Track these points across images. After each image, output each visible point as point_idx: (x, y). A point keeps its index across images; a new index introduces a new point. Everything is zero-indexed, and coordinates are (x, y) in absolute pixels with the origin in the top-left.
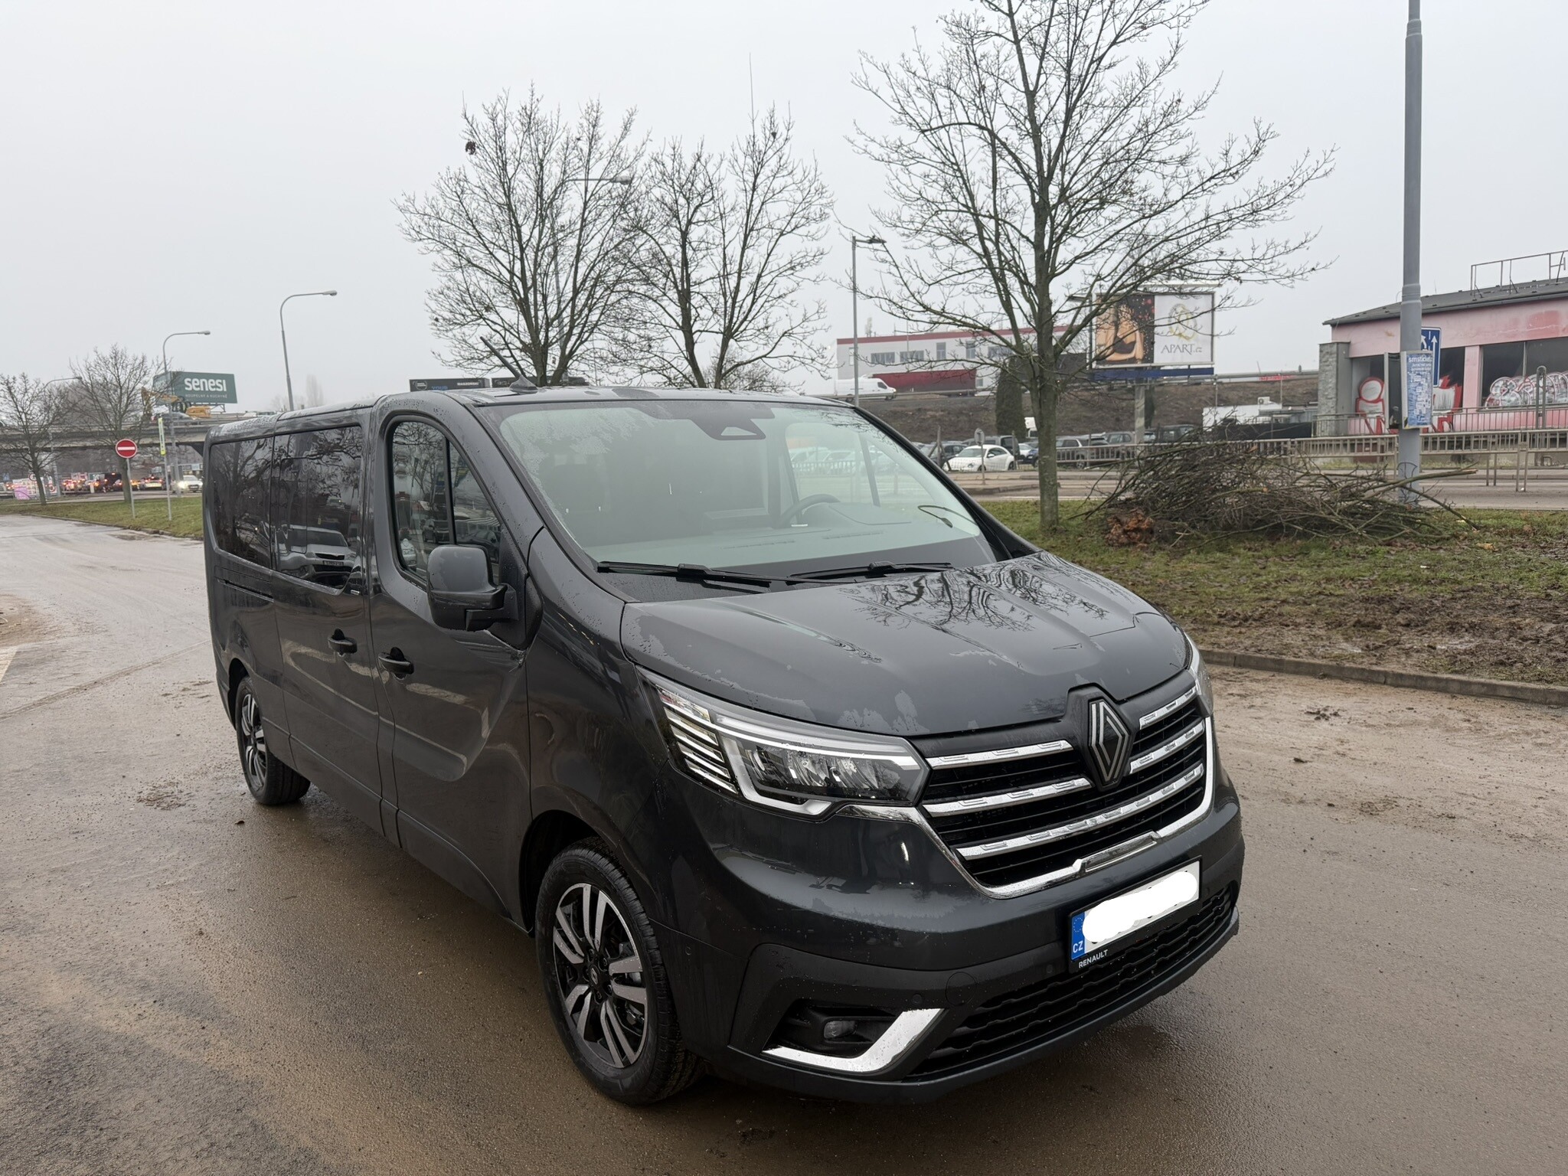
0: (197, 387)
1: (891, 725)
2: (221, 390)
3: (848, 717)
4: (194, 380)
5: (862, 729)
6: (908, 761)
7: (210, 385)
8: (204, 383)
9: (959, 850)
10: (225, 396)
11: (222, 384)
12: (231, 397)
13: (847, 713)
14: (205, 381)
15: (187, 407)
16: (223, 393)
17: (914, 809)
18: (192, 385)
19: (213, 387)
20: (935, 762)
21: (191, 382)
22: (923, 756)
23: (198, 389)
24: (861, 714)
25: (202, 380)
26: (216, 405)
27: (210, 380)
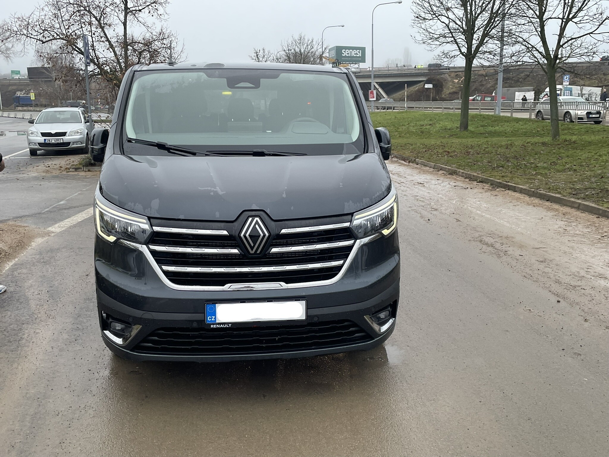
0: (347, 54)
1: (144, 211)
2: (358, 56)
3: (130, 205)
4: (347, 50)
5: (133, 211)
6: (146, 227)
7: (353, 53)
8: (351, 52)
9: (162, 266)
10: (360, 59)
11: (359, 52)
12: (363, 59)
13: (130, 204)
14: (352, 50)
15: (339, 65)
16: (359, 57)
17: (145, 246)
18: (345, 53)
19: (355, 54)
20: (156, 229)
21: (345, 52)
22: (151, 226)
23: (348, 55)
24: (135, 205)
25: (350, 50)
26: (356, 64)
27: (354, 50)
